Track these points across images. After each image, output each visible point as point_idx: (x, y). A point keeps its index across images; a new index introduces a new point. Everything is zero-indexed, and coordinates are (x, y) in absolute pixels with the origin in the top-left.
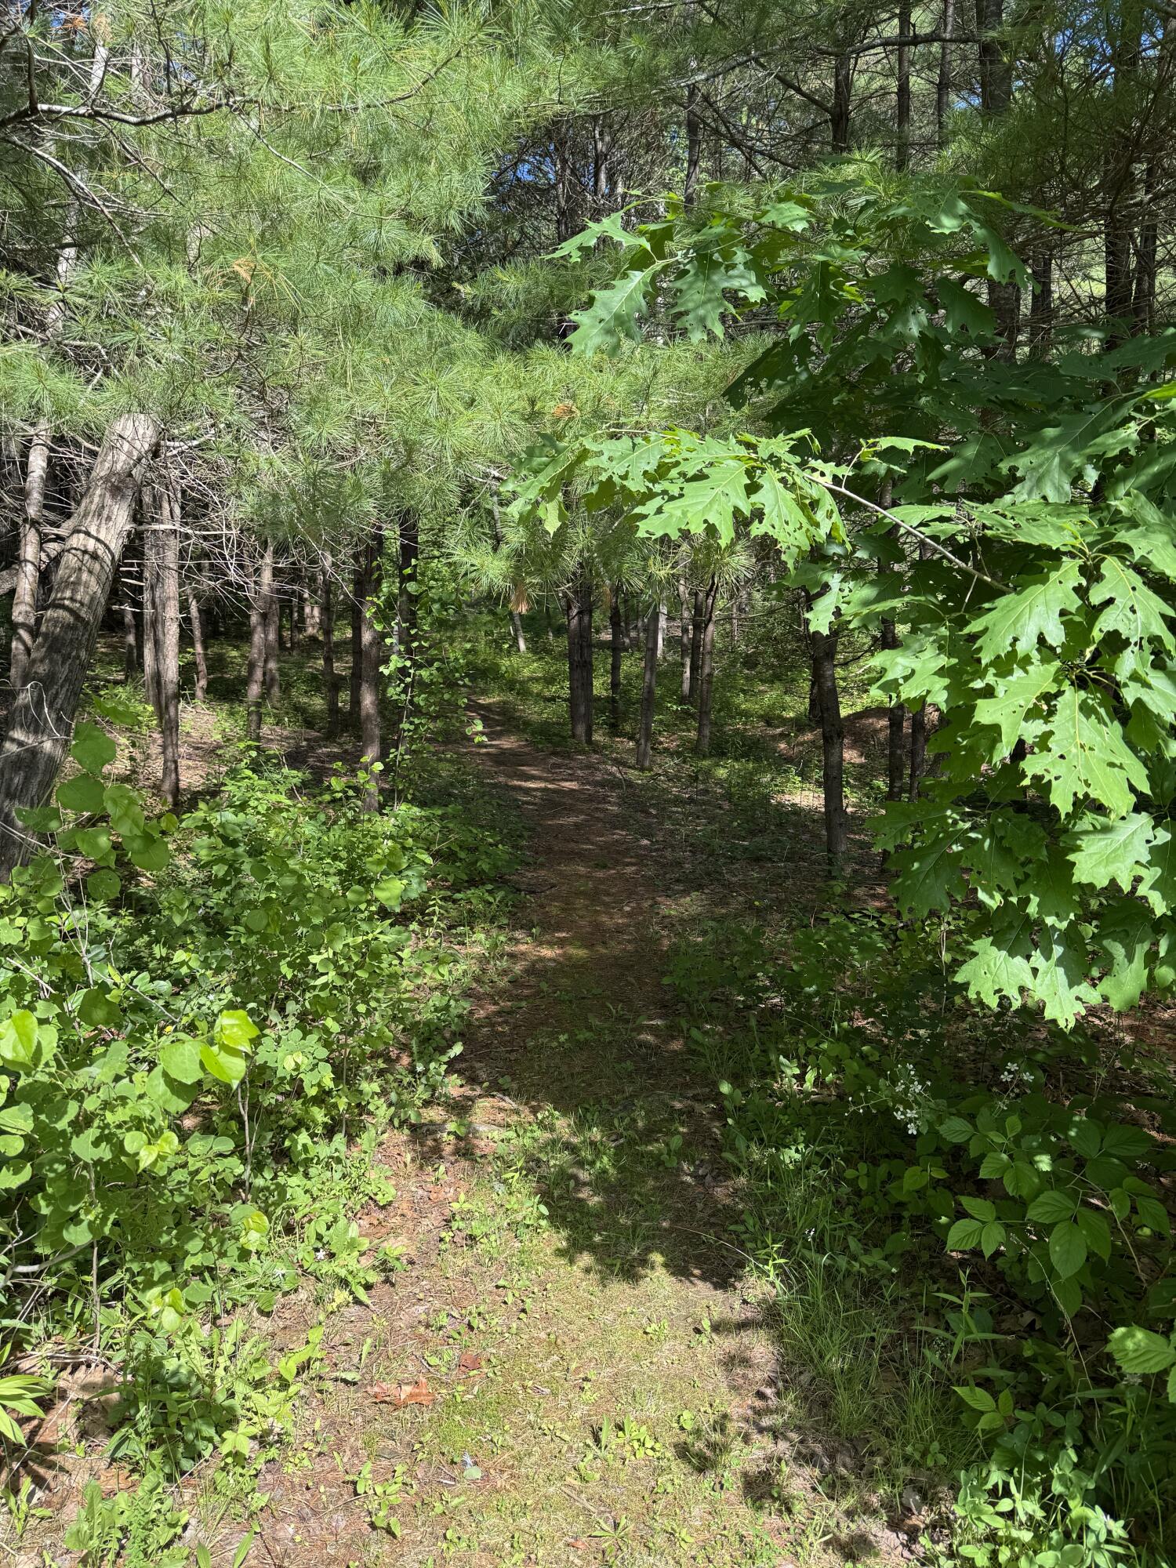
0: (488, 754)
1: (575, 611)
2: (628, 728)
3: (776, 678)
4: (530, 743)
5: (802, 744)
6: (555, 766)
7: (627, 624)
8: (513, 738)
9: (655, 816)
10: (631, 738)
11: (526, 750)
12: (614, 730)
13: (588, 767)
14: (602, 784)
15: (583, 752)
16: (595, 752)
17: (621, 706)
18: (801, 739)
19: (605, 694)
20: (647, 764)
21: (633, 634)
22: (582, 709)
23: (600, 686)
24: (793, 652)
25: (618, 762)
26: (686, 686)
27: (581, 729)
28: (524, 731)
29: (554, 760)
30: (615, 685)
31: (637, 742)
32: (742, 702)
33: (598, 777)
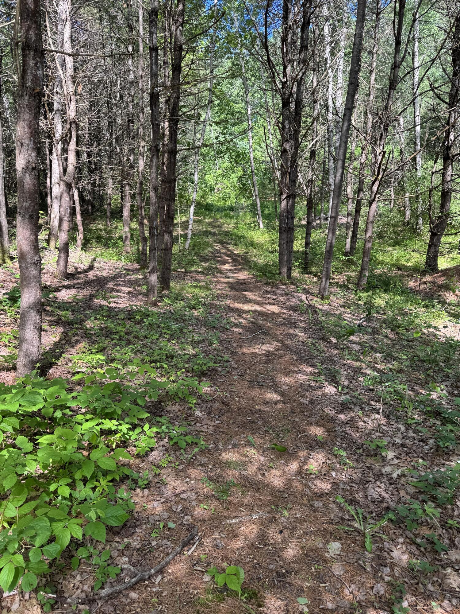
0: (228, 283)
1: (284, 196)
2: (314, 269)
3: (396, 243)
4: (255, 277)
5: (425, 283)
6: (267, 292)
7: (315, 216)
8: (246, 273)
9: (335, 347)
10: (315, 275)
11: (251, 281)
12: (306, 270)
13: (287, 294)
14: (294, 309)
15: (284, 284)
16: (293, 284)
17: (310, 256)
18: (424, 279)
19: (301, 249)
20: (326, 294)
21: (318, 222)
22: (285, 258)
23: (298, 245)
24: (402, 231)
25: (306, 291)
26: (348, 247)
27: (284, 271)
28: (253, 269)
29: (266, 288)
30: (307, 244)
31: (319, 278)
32: (380, 256)
33: (294, 302)
